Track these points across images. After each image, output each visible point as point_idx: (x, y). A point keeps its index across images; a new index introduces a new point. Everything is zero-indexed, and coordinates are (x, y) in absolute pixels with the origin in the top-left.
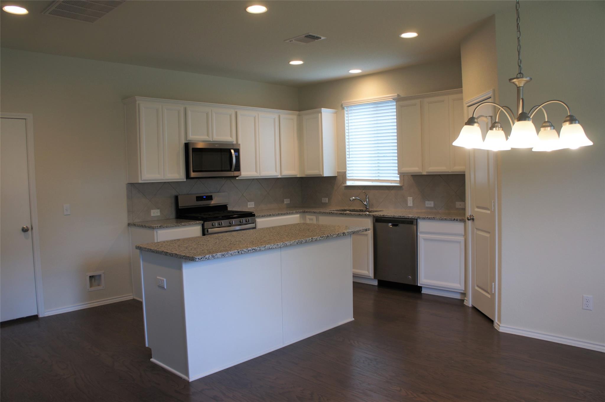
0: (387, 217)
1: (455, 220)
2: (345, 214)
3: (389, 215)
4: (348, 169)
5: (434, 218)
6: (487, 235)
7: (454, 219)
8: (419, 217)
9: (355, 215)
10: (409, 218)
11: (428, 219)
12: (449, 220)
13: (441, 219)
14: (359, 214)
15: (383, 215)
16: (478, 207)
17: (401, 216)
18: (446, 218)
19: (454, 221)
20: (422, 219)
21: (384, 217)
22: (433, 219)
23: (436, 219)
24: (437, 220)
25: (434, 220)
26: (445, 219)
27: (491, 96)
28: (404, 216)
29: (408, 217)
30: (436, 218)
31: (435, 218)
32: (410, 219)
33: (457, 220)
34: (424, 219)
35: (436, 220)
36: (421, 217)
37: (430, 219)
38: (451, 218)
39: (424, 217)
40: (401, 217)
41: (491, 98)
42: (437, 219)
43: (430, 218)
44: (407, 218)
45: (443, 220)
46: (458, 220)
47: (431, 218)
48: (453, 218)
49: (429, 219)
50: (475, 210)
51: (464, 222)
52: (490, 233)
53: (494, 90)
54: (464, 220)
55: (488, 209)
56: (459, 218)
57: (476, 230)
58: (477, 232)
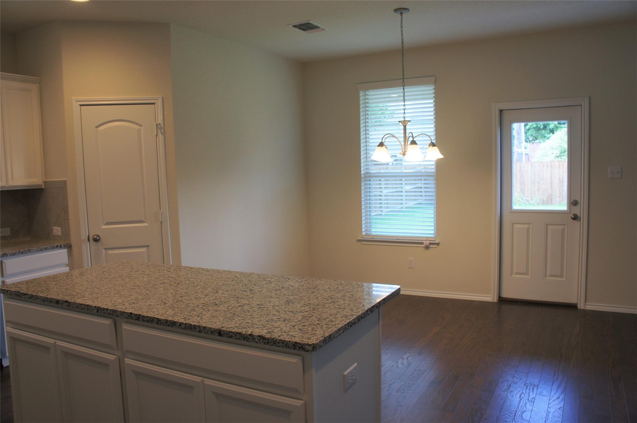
1: (58, 247)
7: (57, 246)
8: (5, 253)
11: (20, 253)
12: (51, 249)
13: (39, 250)
16: (107, 224)
18: (46, 247)
19: (57, 249)
20: (11, 255)
22: (28, 252)
23: (32, 251)
24: (35, 252)
25: (30, 252)
26: (46, 248)
31: (31, 250)
33: (61, 247)
34: (14, 255)
37: (24, 253)
39: (13, 252)
42: (34, 250)
43: (24, 251)
45: (42, 250)
46: (62, 246)
49: (22, 253)
50: (102, 228)
51: (69, 247)
52: (148, 246)
53: (163, 98)
54: (69, 244)
55: (142, 222)
56: (62, 244)
57: (104, 251)
58: (110, 252)
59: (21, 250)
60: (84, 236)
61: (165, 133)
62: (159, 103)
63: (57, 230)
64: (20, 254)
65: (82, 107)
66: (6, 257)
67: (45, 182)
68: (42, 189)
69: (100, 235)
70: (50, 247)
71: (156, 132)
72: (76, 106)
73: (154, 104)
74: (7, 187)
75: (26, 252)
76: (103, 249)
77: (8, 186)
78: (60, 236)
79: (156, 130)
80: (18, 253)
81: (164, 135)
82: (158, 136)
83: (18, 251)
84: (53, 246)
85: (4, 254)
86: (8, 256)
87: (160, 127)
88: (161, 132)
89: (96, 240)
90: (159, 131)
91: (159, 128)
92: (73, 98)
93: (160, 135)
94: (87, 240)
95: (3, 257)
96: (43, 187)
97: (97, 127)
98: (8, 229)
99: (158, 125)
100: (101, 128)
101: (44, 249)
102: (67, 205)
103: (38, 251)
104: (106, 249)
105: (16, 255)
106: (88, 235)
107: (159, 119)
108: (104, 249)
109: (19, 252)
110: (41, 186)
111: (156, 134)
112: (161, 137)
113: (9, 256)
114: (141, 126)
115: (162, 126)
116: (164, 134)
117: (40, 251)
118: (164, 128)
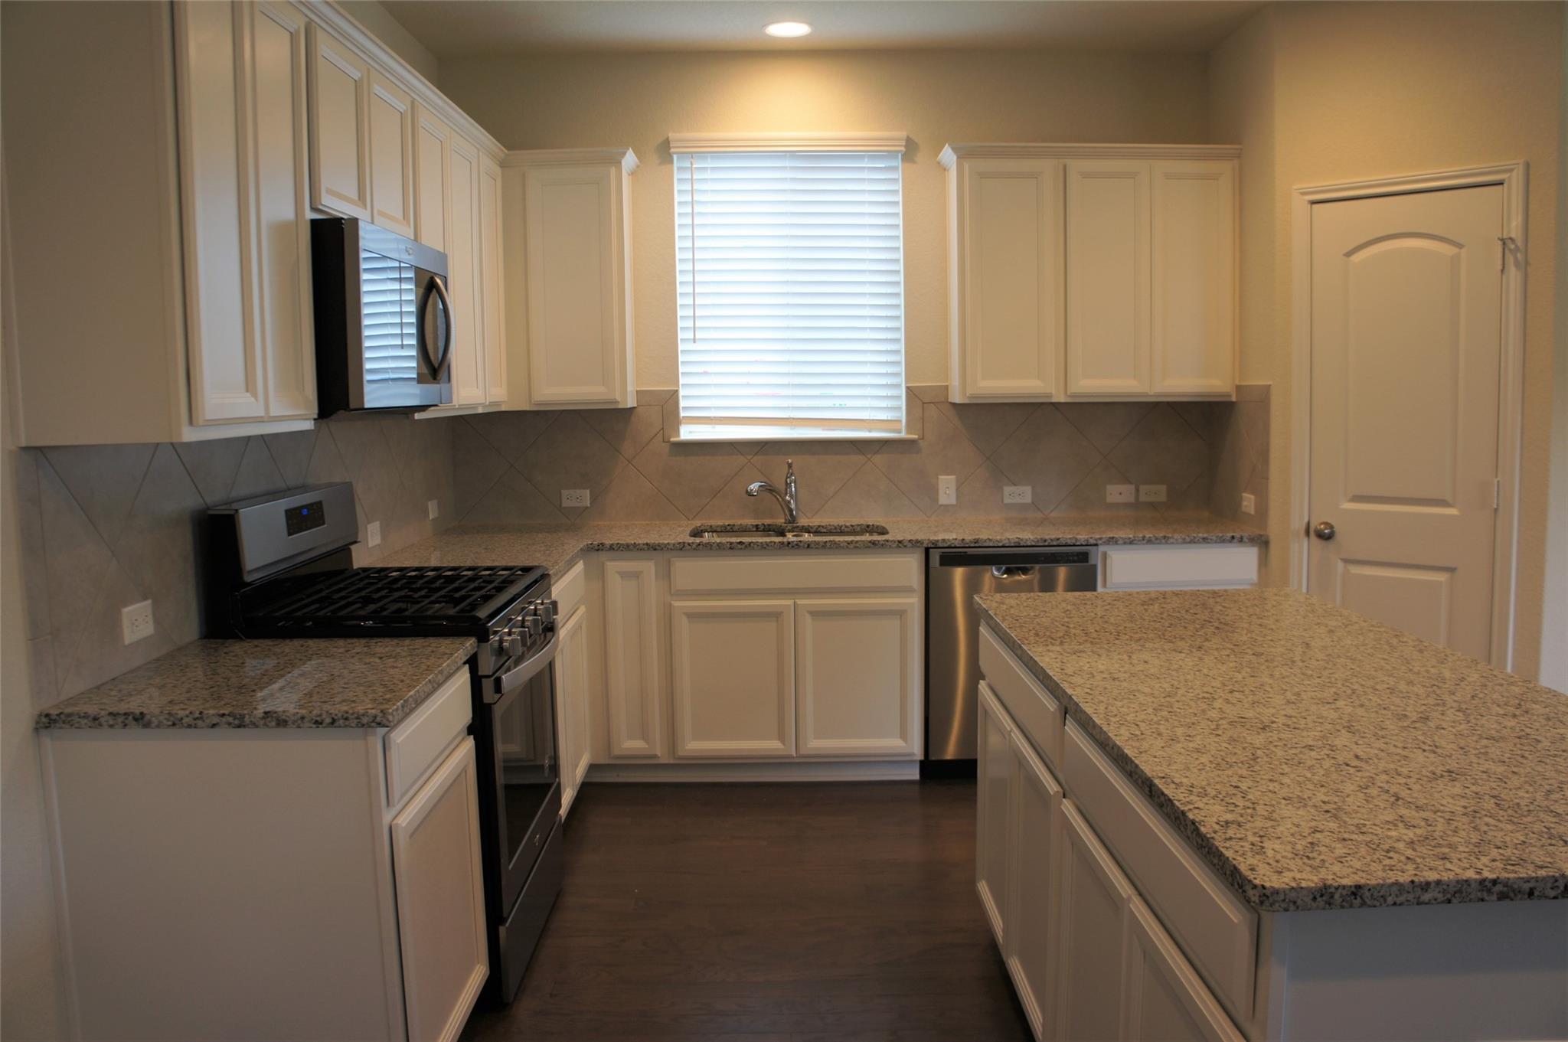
0: (991, 545)
1: (1235, 540)
2: (808, 546)
3: (998, 538)
4: (682, 381)
5: (1165, 537)
6: (1441, 577)
7: (1233, 537)
8: (1113, 538)
9: (852, 546)
10: (1078, 543)
11: (1145, 542)
12: (1216, 542)
13: (1188, 539)
14: (874, 543)
15: (977, 541)
17: (1047, 537)
18: (1205, 535)
19: (1231, 544)
20: (1125, 543)
21: (976, 545)
22: (1163, 541)
23: (1171, 540)
24: (1177, 543)
25: (1166, 543)
26: (1204, 539)
27: (1504, 180)
28: (1058, 539)
29: (1074, 541)
30: (1172, 537)
31: (1168, 538)
32: (1082, 545)
33: (1241, 540)
35: (1172, 543)
36: (1122, 538)
37: (1154, 543)
38: (1221, 535)
39: (1131, 536)
40: (1046, 544)
41: (1502, 184)
42: (1177, 540)
43: (1153, 539)
44: (1069, 542)
45: (1195, 542)
46: (1245, 539)
47: (1157, 539)
48: (1230, 535)
49: (1150, 541)
50: (1342, 507)
51: (1262, 543)
52: (1451, 570)
53: (1528, 166)
54: (1263, 538)
55: (1442, 503)
56: (1245, 535)
57: (1340, 565)
58: (1355, 570)
59: (1147, 536)
60: (1298, 523)
61: (1527, 263)
62: (1516, 180)
63: (1248, 502)
64: (1143, 544)
65: (1314, 206)
66: (1113, 544)
67: (1238, 388)
68: (1232, 403)
69: (1333, 523)
70: (1214, 538)
71: (1500, 262)
72: (1300, 204)
73: (1501, 183)
74: (1151, 396)
75: (1158, 541)
76: (1339, 561)
77: (1152, 393)
78: (1249, 514)
79: (1500, 255)
80: (1139, 541)
81: (1526, 269)
82: (1506, 270)
83: (1141, 535)
84: (1222, 537)
85: (1110, 538)
86: (1119, 544)
87: (1512, 247)
88: (1517, 264)
89: (1326, 536)
90: (1510, 259)
91: (1510, 250)
92: (1295, 187)
93: (1512, 270)
94: (1303, 532)
95: (1109, 544)
96: (1234, 399)
97: (1349, 254)
98: (1163, 488)
99: (1509, 243)
100: (1357, 258)
101: (1201, 540)
102: (1268, 444)
103: (1187, 543)
104: (1346, 561)
105: (1136, 544)
106: (1306, 520)
107: (1514, 224)
108: (1342, 559)
109: (1143, 540)
110: (1230, 396)
111: (1500, 267)
112: (1514, 275)
113: (1121, 544)
114: (1460, 246)
115: (1519, 243)
116: (1525, 266)
117: (1190, 542)
118: (1526, 250)
